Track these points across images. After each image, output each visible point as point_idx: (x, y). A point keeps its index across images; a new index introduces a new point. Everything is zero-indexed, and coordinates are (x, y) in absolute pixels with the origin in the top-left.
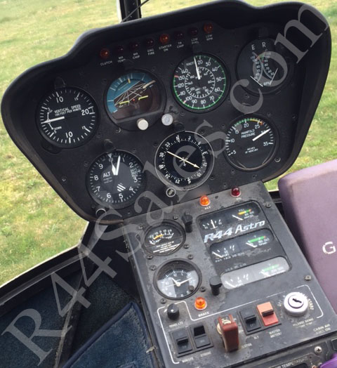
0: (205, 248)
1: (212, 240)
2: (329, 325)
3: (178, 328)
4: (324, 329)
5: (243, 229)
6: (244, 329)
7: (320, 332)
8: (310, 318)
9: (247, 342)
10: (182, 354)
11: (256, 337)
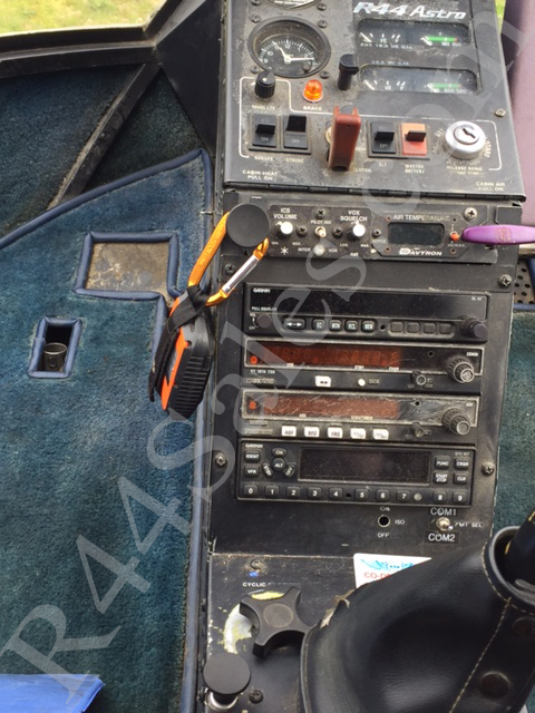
0: (351, 20)
1: (368, 12)
2: (503, 184)
3: (266, 113)
4: (493, 188)
5: (425, 13)
6: (368, 148)
7: (486, 189)
8: (478, 166)
9: (367, 165)
10: (257, 147)
11: (382, 163)
